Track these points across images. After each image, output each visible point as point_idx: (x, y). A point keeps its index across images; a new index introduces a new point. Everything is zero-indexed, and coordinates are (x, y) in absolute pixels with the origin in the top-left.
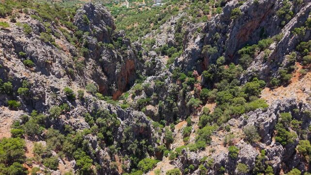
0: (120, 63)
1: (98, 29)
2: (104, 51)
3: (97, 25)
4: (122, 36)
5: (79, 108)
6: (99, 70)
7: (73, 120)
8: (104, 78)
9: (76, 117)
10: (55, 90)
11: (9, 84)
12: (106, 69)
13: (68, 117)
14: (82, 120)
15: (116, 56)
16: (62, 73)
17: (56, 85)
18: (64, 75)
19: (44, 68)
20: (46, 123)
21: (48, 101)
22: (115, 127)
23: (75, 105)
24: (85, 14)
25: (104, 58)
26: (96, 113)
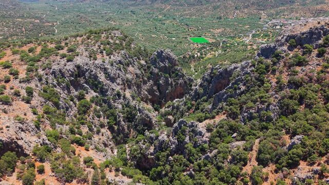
0: (171, 87)
1: (162, 65)
2: (162, 78)
3: (162, 62)
4: (179, 71)
5: (121, 100)
6: (155, 88)
7: (116, 104)
8: (158, 94)
9: (118, 104)
10: (113, 89)
11: (96, 82)
12: (160, 88)
13: (115, 102)
14: (120, 106)
15: (170, 82)
16: (120, 84)
17: (114, 88)
18: (122, 84)
19: (113, 80)
20: (105, 101)
21: (109, 93)
22: (135, 115)
23: (120, 99)
24: (156, 55)
25: (161, 82)
26: (128, 105)
